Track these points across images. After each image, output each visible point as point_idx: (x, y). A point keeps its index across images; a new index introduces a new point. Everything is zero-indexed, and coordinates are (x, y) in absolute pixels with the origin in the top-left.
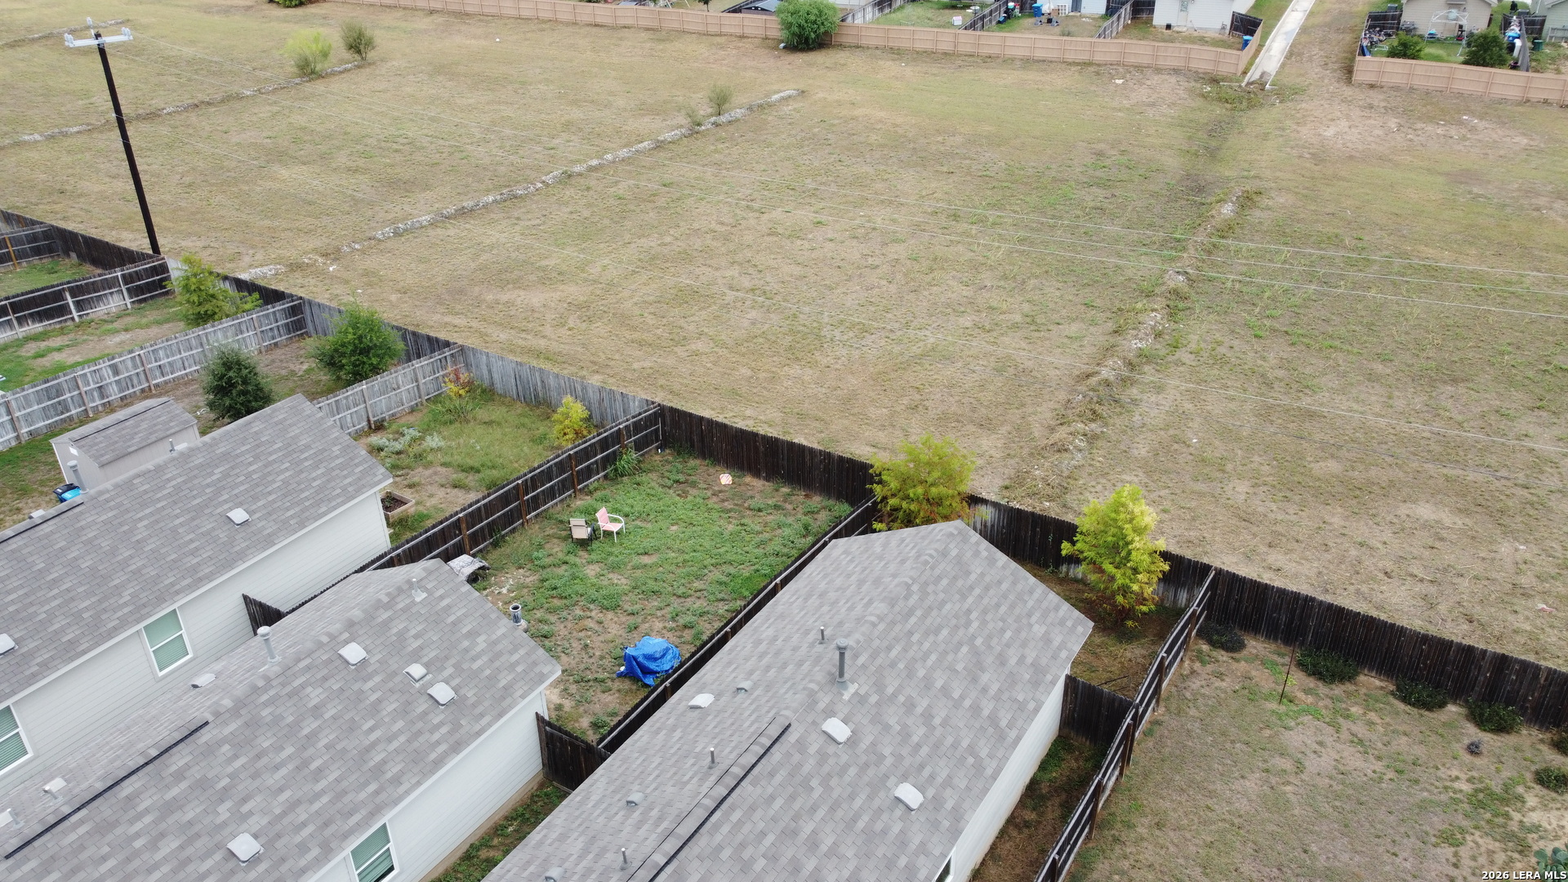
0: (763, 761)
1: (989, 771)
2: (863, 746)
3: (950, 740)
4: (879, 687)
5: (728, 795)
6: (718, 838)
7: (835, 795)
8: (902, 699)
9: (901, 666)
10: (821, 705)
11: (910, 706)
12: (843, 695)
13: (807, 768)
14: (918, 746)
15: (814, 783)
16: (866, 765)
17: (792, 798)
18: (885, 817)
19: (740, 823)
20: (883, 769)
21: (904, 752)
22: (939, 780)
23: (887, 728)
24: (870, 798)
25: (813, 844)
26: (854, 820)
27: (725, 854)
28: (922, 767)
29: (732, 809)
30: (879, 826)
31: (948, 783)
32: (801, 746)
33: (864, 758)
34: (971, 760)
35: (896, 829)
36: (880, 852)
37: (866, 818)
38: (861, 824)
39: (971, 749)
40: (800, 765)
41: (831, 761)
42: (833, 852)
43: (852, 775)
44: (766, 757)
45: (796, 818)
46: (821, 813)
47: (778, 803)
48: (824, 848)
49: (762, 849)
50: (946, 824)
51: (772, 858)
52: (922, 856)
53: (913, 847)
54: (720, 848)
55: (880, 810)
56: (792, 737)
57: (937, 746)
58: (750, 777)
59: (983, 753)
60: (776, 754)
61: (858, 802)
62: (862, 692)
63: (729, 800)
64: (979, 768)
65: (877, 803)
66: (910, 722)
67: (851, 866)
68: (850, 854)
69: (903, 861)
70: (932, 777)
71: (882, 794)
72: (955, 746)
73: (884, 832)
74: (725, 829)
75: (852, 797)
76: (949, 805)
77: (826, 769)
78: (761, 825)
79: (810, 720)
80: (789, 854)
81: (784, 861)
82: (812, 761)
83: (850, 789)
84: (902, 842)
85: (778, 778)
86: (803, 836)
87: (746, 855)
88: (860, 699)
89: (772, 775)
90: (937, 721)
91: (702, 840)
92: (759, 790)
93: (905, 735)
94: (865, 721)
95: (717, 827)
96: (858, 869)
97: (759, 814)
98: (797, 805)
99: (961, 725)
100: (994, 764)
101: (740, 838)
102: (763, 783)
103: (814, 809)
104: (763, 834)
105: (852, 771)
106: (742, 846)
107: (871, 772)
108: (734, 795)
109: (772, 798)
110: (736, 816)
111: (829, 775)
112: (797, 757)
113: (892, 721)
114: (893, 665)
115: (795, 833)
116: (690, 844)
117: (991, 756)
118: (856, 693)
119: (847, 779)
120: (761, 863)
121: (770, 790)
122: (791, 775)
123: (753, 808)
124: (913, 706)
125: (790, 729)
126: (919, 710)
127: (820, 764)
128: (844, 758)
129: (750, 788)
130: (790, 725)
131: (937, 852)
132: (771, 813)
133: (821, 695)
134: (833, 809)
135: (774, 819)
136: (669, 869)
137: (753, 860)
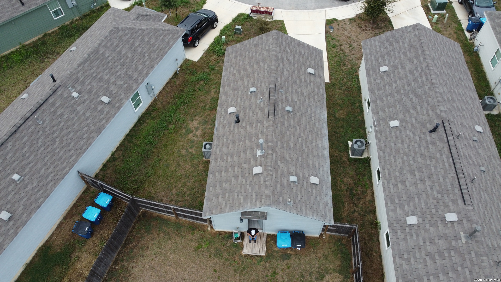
0: (458, 186)
1: (397, 258)
2: (439, 222)
3: (418, 256)
4: (457, 251)
5: (455, 167)
6: (444, 156)
7: (431, 199)
8: (446, 254)
9: (460, 269)
10: (465, 222)
11: (441, 255)
12: (464, 233)
13: (446, 197)
14: (425, 242)
15: (439, 196)
16: (432, 217)
17: (440, 185)
18: (412, 208)
19: (444, 164)
20: (427, 222)
21: (426, 235)
22: (409, 237)
23: (440, 237)
24: (421, 209)
25: (422, 180)
26: (419, 197)
27: (438, 155)
28: (417, 236)
29: (450, 166)
30: (411, 203)
31: (405, 240)
32: (455, 202)
33: (435, 219)
34: (406, 256)
35: (406, 208)
36: (404, 197)
37: (417, 202)
38: (416, 198)
39: (408, 260)
40: (448, 196)
41: (442, 207)
42: (415, 184)
43: (433, 210)
44: (459, 187)
45: (433, 182)
46: (429, 190)
47: (441, 179)
48: (419, 182)
49: (432, 166)
50: (395, 225)
51: (427, 166)
52: (393, 208)
53: (398, 208)
54: (441, 155)
55: (415, 208)
56: (460, 201)
57: (419, 249)
58: (456, 178)
59: (404, 263)
60: (457, 191)
61: (423, 204)
62: (459, 241)
63: (453, 167)
64: (401, 256)
65: (418, 210)
66: (435, 247)
67: (408, 185)
68: (411, 188)
69: (397, 201)
70: (411, 236)
71: (419, 213)
72: (414, 255)
73: (409, 204)
74: (445, 160)
75: (426, 203)
76: (399, 231)
77: (441, 203)
78: (439, 170)
79: (462, 213)
80: (425, 171)
81: (424, 169)
82: (447, 201)
83: (429, 205)
84: (402, 206)
85: (449, 186)
86: (426, 179)
87: (434, 161)
88: (457, 238)
89: (452, 185)
90: (428, 259)
91: (446, 151)
92: (450, 177)
93: (432, 242)
94: (447, 232)
95: (448, 158)
96: (406, 187)
97: (443, 172)
98: (437, 185)
99: (420, 267)
100: (398, 263)
101: (440, 162)
102: (451, 180)
103: (432, 189)
104: (436, 169)
105: (434, 211)
106: (437, 161)
107: (429, 217)
108: (454, 169)
109: (444, 179)
110: (447, 165)
111: (438, 202)
112: (452, 197)
113: (440, 242)
114: (462, 266)
115: (429, 178)
116: (448, 148)
117: (401, 265)
118: (460, 239)
119: (433, 207)
120: (428, 162)
121: (447, 181)
122: (447, 191)
123: (445, 171)
124: (440, 256)
125: (463, 203)
126: (437, 257)
127: (444, 203)
128: (440, 212)
129: (453, 175)
130: (465, 204)
131: (390, 213)
132: (440, 176)
133: (469, 225)
134: (427, 194)
135: (437, 175)
136: (446, 139)
137: (431, 161)
